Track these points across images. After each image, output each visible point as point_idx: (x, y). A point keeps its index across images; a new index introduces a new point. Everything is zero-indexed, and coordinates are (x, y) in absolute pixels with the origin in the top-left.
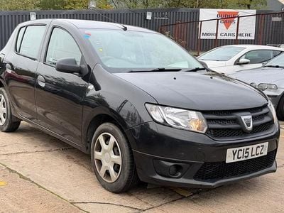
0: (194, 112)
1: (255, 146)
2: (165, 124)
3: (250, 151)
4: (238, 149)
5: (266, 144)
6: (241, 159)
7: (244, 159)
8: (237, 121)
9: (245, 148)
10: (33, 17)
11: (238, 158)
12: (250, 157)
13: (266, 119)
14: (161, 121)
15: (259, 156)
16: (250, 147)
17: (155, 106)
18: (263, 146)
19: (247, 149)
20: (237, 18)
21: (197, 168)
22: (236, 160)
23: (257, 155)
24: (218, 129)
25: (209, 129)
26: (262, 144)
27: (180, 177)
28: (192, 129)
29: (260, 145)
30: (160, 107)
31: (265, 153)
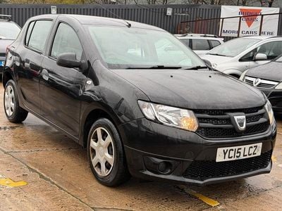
0: (186, 111)
1: (247, 147)
2: (156, 121)
3: (242, 151)
4: (229, 148)
5: (260, 145)
6: (233, 159)
7: (236, 158)
8: (230, 121)
9: (237, 148)
10: (54, 11)
11: (229, 158)
12: (242, 157)
13: (262, 120)
14: (153, 118)
15: (252, 156)
16: (243, 147)
17: (147, 103)
18: (256, 146)
19: (239, 149)
20: (260, 17)
21: (186, 166)
22: (227, 159)
23: (249, 155)
24: (209, 128)
25: (200, 128)
26: (255, 145)
27: (169, 174)
28: (182, 128)
29: (253, 145)
30: (152, 104)
31: (259, 153)
